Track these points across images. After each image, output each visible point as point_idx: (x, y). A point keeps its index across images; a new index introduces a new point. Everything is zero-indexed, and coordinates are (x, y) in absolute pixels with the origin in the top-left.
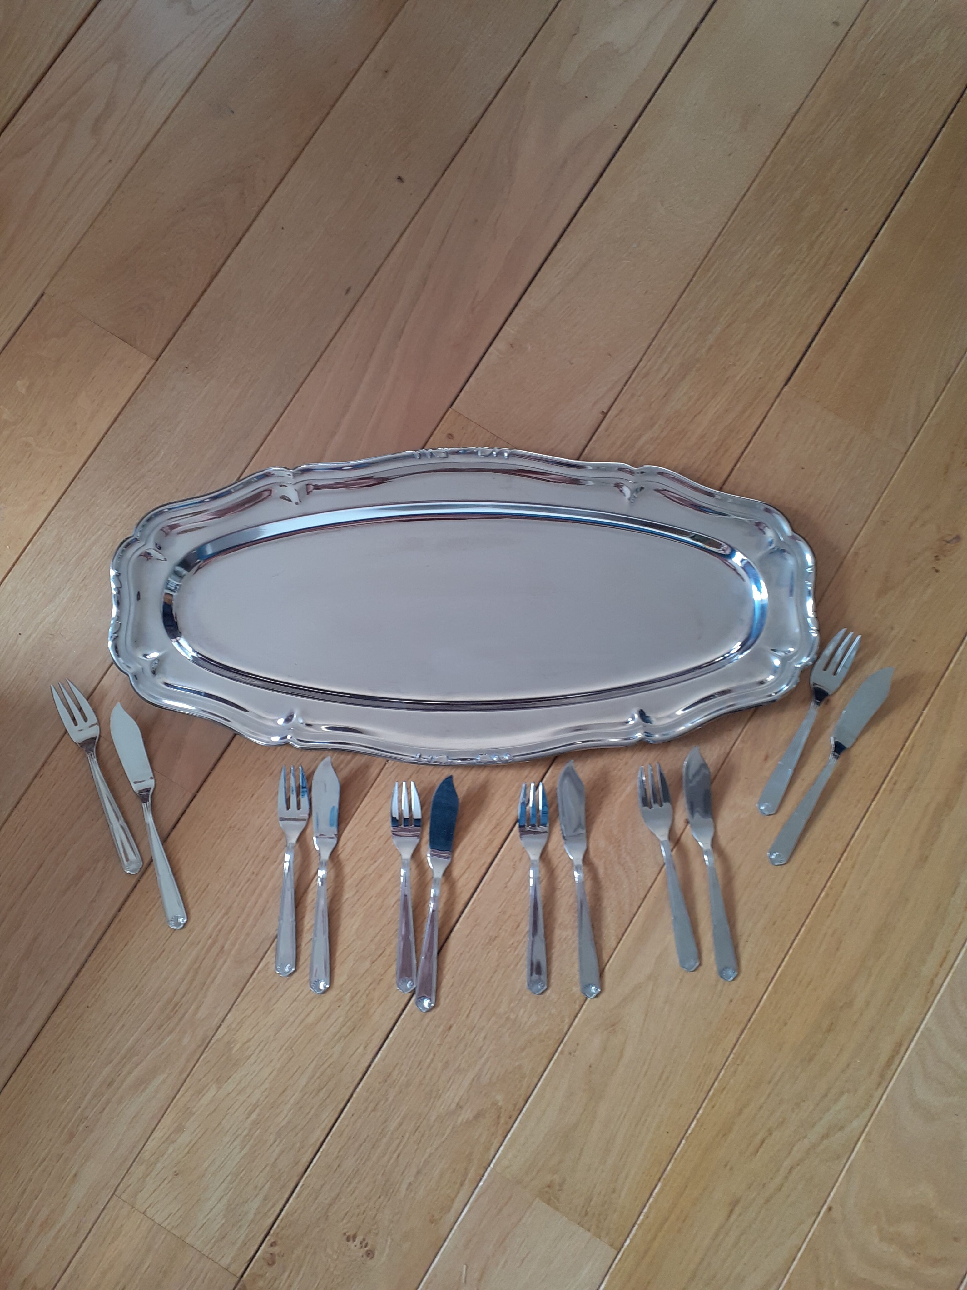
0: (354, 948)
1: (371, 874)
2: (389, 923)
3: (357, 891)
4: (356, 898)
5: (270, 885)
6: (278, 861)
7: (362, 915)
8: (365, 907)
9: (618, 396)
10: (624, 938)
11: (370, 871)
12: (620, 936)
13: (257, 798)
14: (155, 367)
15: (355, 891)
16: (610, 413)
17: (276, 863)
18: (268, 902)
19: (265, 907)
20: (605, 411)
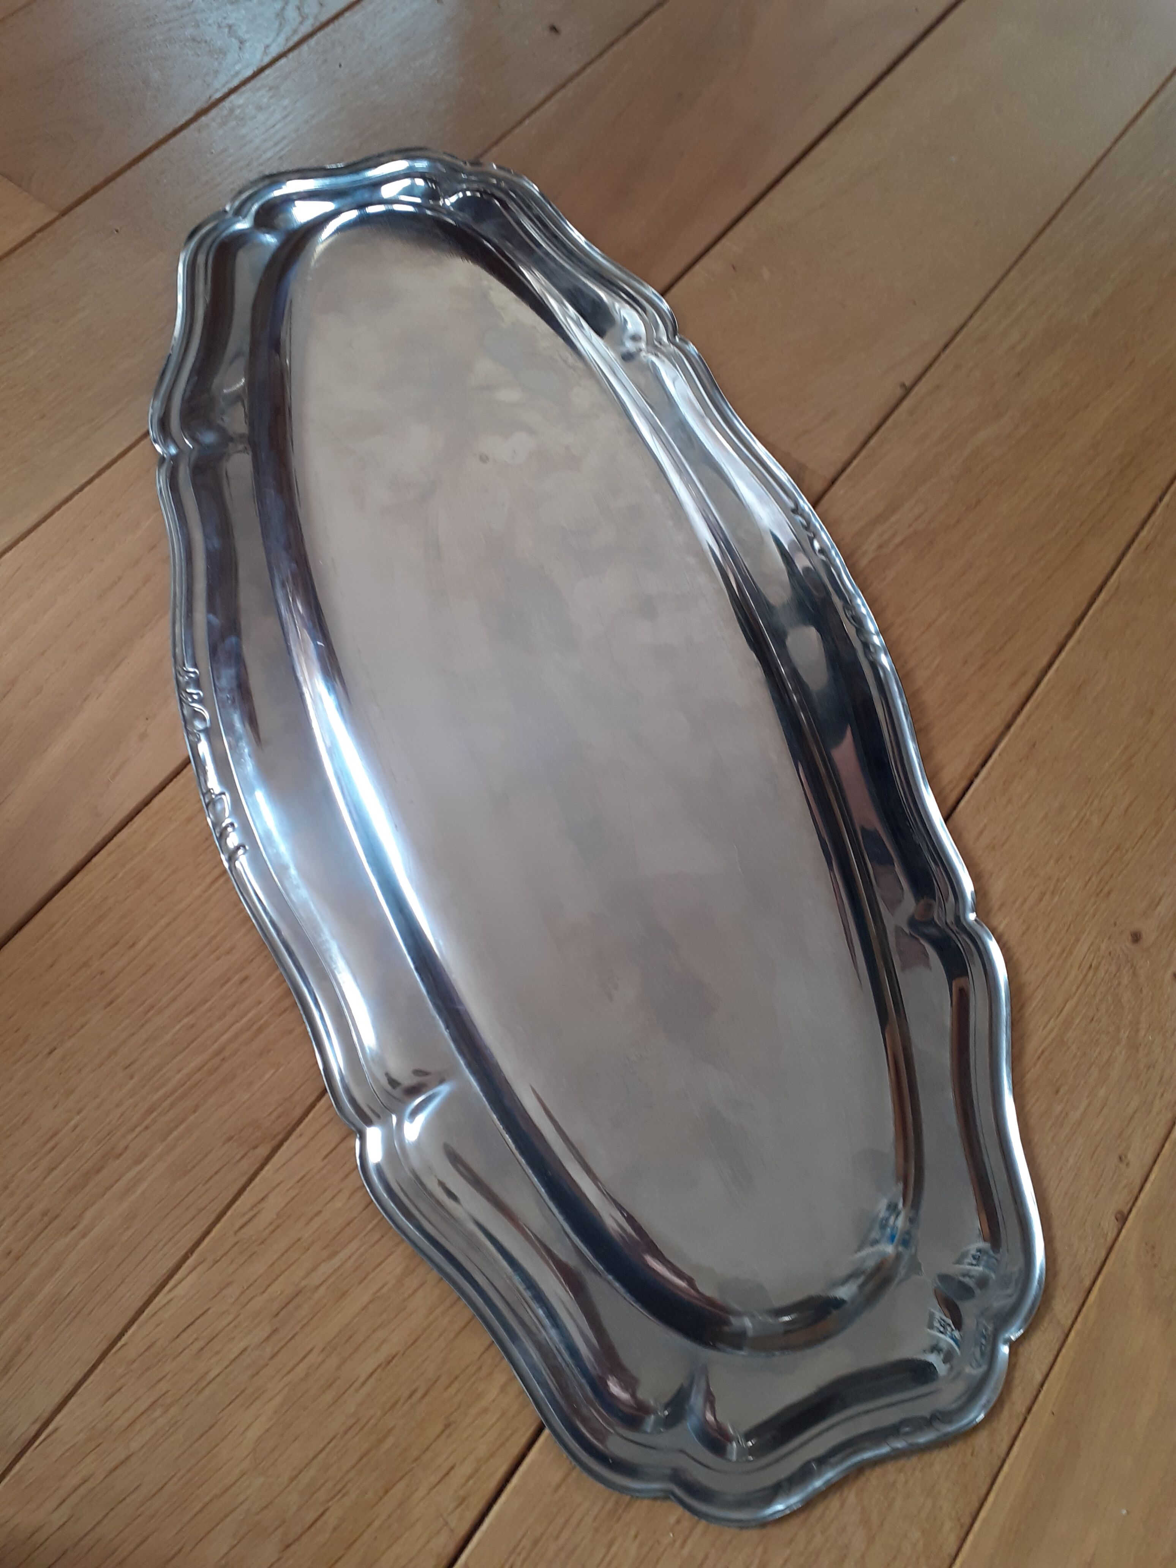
0: (242, 1497)
1: (318, 1287)
2: (346, 1432)
3: (275, 1331)
4: (268, 1351)
5: (47, 1289)
6: (80, 1227)
7: (278, 1400)
8: (287, 1379)
9: (930, 366)
10: (977, 1526)
11: (315, 1279)
12: (967, 1520)
13: (63, 1059)
14: (58, 223)
15: (268, 1330)
16: (916, 389)
17: (75, 1232)
18: (28, 1338)
19: (19, 1351)
20: (907, 384)
